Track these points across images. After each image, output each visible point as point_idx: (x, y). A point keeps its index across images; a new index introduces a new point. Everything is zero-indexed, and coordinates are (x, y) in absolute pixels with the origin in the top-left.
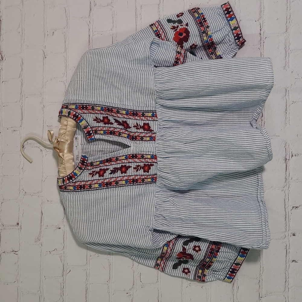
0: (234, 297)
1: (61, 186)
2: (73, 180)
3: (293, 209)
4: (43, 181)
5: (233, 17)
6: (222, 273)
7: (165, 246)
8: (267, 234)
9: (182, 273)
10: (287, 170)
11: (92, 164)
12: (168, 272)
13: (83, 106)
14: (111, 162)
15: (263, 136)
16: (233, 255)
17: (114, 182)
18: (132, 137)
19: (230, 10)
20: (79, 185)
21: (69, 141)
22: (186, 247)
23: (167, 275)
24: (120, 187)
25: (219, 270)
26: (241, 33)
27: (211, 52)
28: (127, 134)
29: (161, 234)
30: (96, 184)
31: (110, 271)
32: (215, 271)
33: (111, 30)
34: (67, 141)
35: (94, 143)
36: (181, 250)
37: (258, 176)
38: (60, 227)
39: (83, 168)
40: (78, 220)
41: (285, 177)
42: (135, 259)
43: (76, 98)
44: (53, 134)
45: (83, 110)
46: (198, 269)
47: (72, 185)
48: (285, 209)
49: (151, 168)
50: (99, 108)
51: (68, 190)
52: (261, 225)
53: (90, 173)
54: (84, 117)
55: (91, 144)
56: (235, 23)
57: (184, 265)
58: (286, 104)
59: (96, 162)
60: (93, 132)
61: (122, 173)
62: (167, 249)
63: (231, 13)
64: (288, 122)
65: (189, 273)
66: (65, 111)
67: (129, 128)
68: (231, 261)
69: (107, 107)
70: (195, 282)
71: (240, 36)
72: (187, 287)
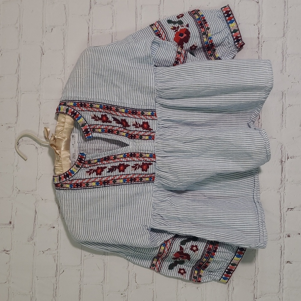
0: (229, 298)
1: (57, 184)
2: (70, 177)
3: (288, 210)
4: (38, 179)
5: (232, 19)
6: (218, 274)
7: (162, 245)
8: (264, 234)
9: (178, 273)
10: (283, 172)
11: (89, 162)
12: (164, 272)
13: (82, 103)
14: (109, 160)
15: (262, 137)
16: (230, 255)
17: (112, 180)
18: (130, 135)
19: (230, 13)
20: (76, 184)
21: (66, 138)
22: (183, 246)
23: (162, 276)
24: (118, 185)
25: (215, 271)
26: (241, 36)
27: (210, 54)
28: (125, 133)
29: (158, 233)
30: (93, 182)
31: (104, 271)
32: (211, 272)
33: (111, 28)
34: (64, 138)
35: (91, 141)
36: (179, 250)
37: (255, 177)
38: (54, 226)
39: (81, 166)
40: (74, 219)
41: (281, 179)
42: (131, 259)
43: (74, 95)
44: (49, 131)
45: (81, 108)
46: (194, 270)
47: (68, 183)
48: (281, 210)
49: (149, 167)
50: (98, 106)
51: (64, 188)
52: (258, 225)
53: (87, 171)
54: (82, 114)
55: (88, 142)
56: (235, 26)
57: (180, 265)
58: (282, 107)
59: (94, 160)
60: (91, 130)
61: (120, 171)
62: (165, 248)
63: (231, 16)
64: (285, 125)
65: (185, 274)
66: (63, 108)
67: (127, 127)
68: (228, 261)
69: (106, 105)
70: (190, 283)
71: (239, 39)
72: (182, 288)
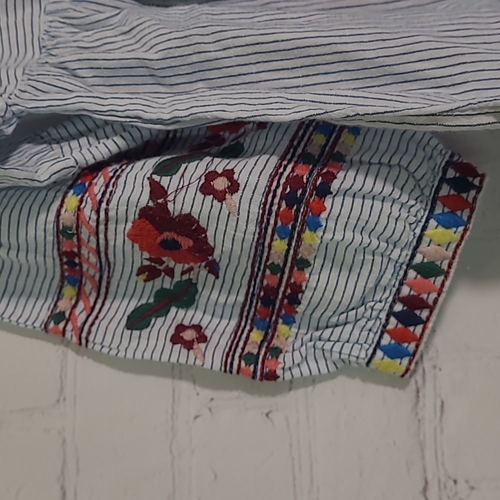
0: (423, 458)
6: (356, 332)
9: (169, 345)
16: (404, 214)
22: (165, 181)
36: (145, 200)
46: (248, 327)
57: (182, 312)
65: (202, 346)
68: (397, 252)
72: (196, 417)
